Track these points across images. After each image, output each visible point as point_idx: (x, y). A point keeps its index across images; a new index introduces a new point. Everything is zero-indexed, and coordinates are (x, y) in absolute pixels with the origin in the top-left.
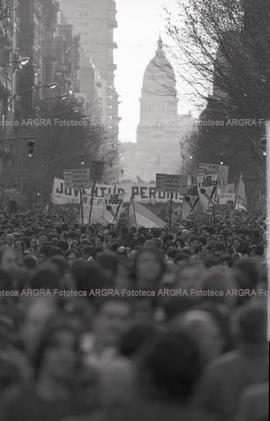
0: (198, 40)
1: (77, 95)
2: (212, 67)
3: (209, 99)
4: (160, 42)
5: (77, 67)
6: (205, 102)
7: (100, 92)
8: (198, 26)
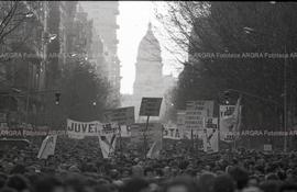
0: (177, 23)
1: (91, 61)
2: (187, 42)
3: (185, 64)
4: (150, 24)
5: (91, 41)
6: (183, 66)
7: (107, 59)
8: (177, 14)
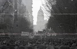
0: (48, 6)
1: (25, 16)
2: (50, 11)
4: (41, 7)
5: (25, 11)
6: (49, 17)
7: (30, 16)
8: (48, 4)
